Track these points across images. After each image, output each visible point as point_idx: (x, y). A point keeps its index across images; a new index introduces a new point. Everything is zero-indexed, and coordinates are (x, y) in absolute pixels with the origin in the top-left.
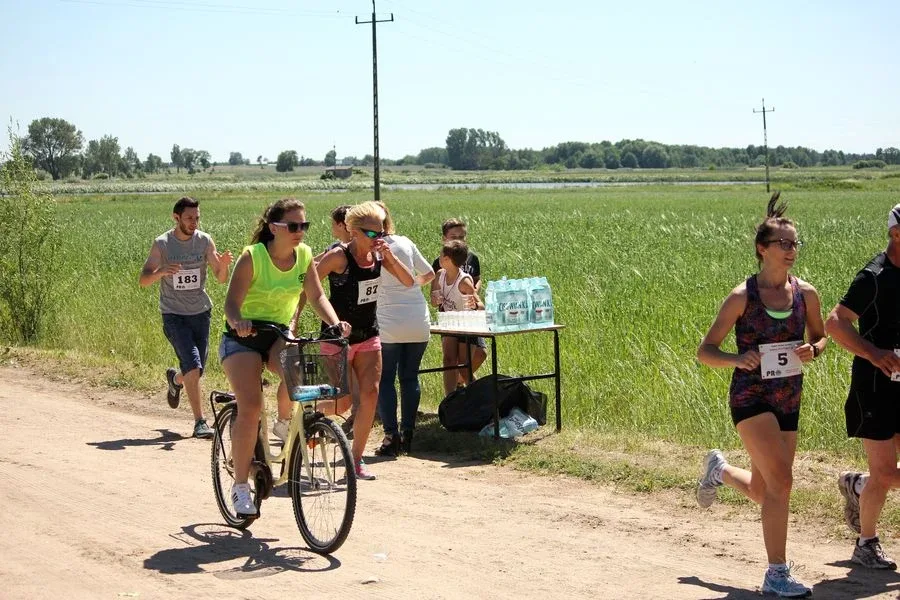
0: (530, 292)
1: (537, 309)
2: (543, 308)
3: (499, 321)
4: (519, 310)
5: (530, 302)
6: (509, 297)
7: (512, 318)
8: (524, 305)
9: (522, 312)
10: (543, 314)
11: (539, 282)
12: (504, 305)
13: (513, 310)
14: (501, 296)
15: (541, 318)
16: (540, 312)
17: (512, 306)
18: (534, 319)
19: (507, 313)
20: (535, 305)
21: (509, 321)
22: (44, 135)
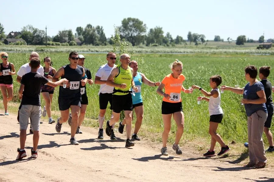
22: (128, 25)
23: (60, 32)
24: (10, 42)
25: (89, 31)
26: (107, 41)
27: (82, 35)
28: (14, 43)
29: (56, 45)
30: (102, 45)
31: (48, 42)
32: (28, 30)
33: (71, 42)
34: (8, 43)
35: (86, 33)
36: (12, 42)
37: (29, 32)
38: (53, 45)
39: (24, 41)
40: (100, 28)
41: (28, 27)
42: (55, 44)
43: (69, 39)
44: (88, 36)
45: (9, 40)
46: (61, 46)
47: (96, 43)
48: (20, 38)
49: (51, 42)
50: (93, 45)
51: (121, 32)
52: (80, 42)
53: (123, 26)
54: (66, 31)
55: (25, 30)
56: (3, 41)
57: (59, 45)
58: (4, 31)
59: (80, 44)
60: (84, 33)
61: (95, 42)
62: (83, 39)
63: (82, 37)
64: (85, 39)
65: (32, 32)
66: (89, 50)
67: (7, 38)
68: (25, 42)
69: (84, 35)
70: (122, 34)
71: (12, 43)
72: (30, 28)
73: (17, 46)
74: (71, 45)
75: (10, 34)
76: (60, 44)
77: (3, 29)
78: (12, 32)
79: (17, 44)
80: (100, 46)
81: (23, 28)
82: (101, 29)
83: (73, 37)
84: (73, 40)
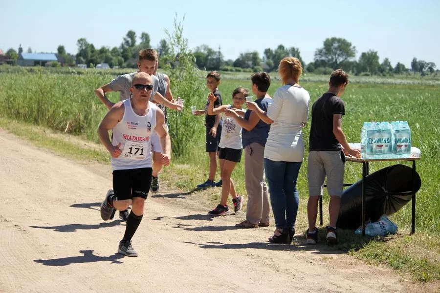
0: (393, 131)
1: (398, 144)
2: (403, 144)
3: (368, 151)
4: (384, 144)
5: (393, 138)
6: (377, 134)
7: (378, 149)
8: (389, 140)
9: (387, 146)
10: (403, 148)
11: (402, 125)
12: (372, 140)
13: (380, 144)
14: (371, 133)
15: (401, 151)
16: (401, 146)
17: (378, 141)
18: (396, 152)
19: (374, 146)
20: (396, 141)
21: (376, 151)
22: (332, 47)
23: (242, 55)
25: (280, 54)
26: (305, 67)
27: (272, 59)
29: (237, 71)
31: (226, 67)
32: (202, 51)
33: (256, 67)
35: (276, 57)
37: (203, 54)
38: (231, 71)
40: (296, 50)
41: (203, 47)
42: (234, 70)
43: (253, 64)
46: (242, 73)
49: (229, 68)
51: (322, 56)
52: (268, 67)
53: (325, 48)
54: (250, 54)
55: (199, 51)
57: (239, 71)
59: (269, 71)
60: (274, 56)
62: (273, 64)
63: (271, 61)
64: (275, 65)
65: (206, 52)
69: (274, 59)
70: (323, 58)
72: (205, 49)
76: (242, 70)
81: (196, 48)
82: (297, 51)
83: (258, 60)
84: (259, 65)
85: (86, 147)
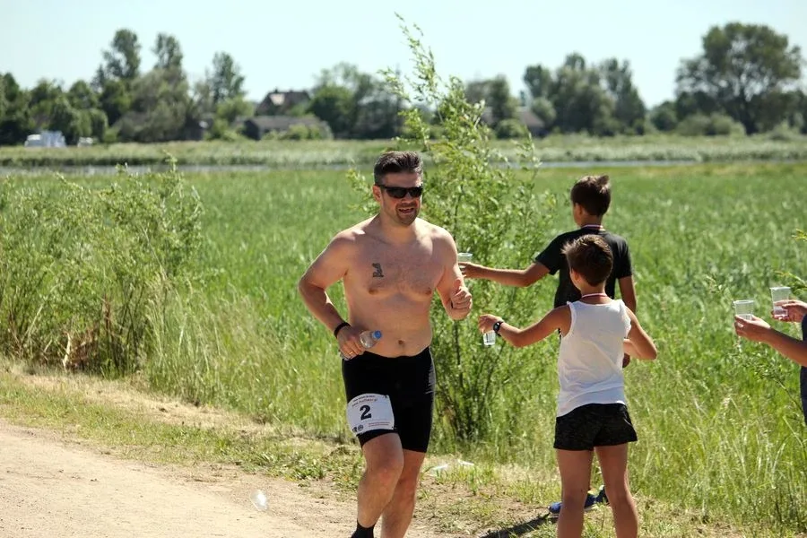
22: (730, 53)
24: (267, 131)
25: (575, 80)
26: (648, 116)
27: (549, 97)
28: (282, 134)
30: (629, 135)
32: (340, 82)
33: (504, 123)
34: (261, 133)
35: (563, 89)
36: (278, 130)
37: (341, 89)
39: (324, 124)
40: (620, 65)
41: (341, 72)
43: (494, 113)
44: (572, 101)
45: (263, 122)
47: (603, 124)
48: (307, 112)
50: (591, 134)
51: (698, 79)
52: (538, 122)
53: (706, 57)
54: (484, 84)
55: (329, 84)
56: (241, 126)
58: (244, 87)
59: (541, 133)
60: (555, 89)
61: (597, 121)
62: (552, 113)
63: (547, 104)
64: (559, 114)
66: (568, 154)
67: (257, 114)
68: (328, 129)
69: (556, 97)
70: (704, 87)
71: (273, 133)
72: (346, 76)
73: (293, 142)
74: (503, 135)
75: (268, 100)
77: (241, 80)
78: (276, 92)
79: (296, 137)
80: (619, 138)
81: (320, 75)
82: (624, 71)
83: (510, 104)
84: (510, 117)
85: (167, 418)
